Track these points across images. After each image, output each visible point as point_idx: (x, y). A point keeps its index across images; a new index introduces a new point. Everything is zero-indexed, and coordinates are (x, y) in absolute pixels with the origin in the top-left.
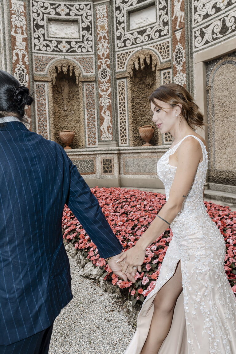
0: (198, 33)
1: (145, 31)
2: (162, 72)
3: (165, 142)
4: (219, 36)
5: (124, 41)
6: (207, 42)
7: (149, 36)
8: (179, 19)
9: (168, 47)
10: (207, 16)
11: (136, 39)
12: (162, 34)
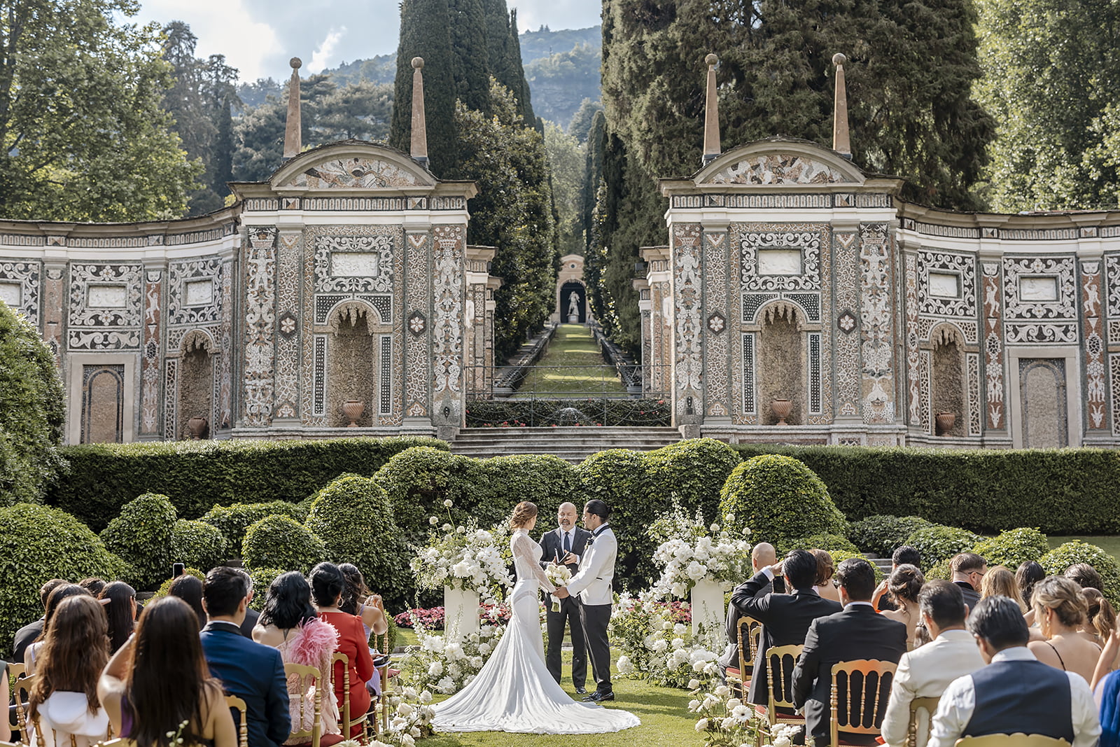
0: (1011, 329)
1: (949, 302)
2: (968, 355)
3: (971, 434)
4: (1035, 339)
5: (927, 306)
6: (1021, 340)
7: (953, 309)
8: (993, 308)
9: (974, 329)
10: (1020, 316)
11: (939, 307)
12: (968, 312)
